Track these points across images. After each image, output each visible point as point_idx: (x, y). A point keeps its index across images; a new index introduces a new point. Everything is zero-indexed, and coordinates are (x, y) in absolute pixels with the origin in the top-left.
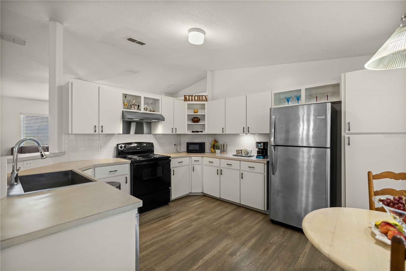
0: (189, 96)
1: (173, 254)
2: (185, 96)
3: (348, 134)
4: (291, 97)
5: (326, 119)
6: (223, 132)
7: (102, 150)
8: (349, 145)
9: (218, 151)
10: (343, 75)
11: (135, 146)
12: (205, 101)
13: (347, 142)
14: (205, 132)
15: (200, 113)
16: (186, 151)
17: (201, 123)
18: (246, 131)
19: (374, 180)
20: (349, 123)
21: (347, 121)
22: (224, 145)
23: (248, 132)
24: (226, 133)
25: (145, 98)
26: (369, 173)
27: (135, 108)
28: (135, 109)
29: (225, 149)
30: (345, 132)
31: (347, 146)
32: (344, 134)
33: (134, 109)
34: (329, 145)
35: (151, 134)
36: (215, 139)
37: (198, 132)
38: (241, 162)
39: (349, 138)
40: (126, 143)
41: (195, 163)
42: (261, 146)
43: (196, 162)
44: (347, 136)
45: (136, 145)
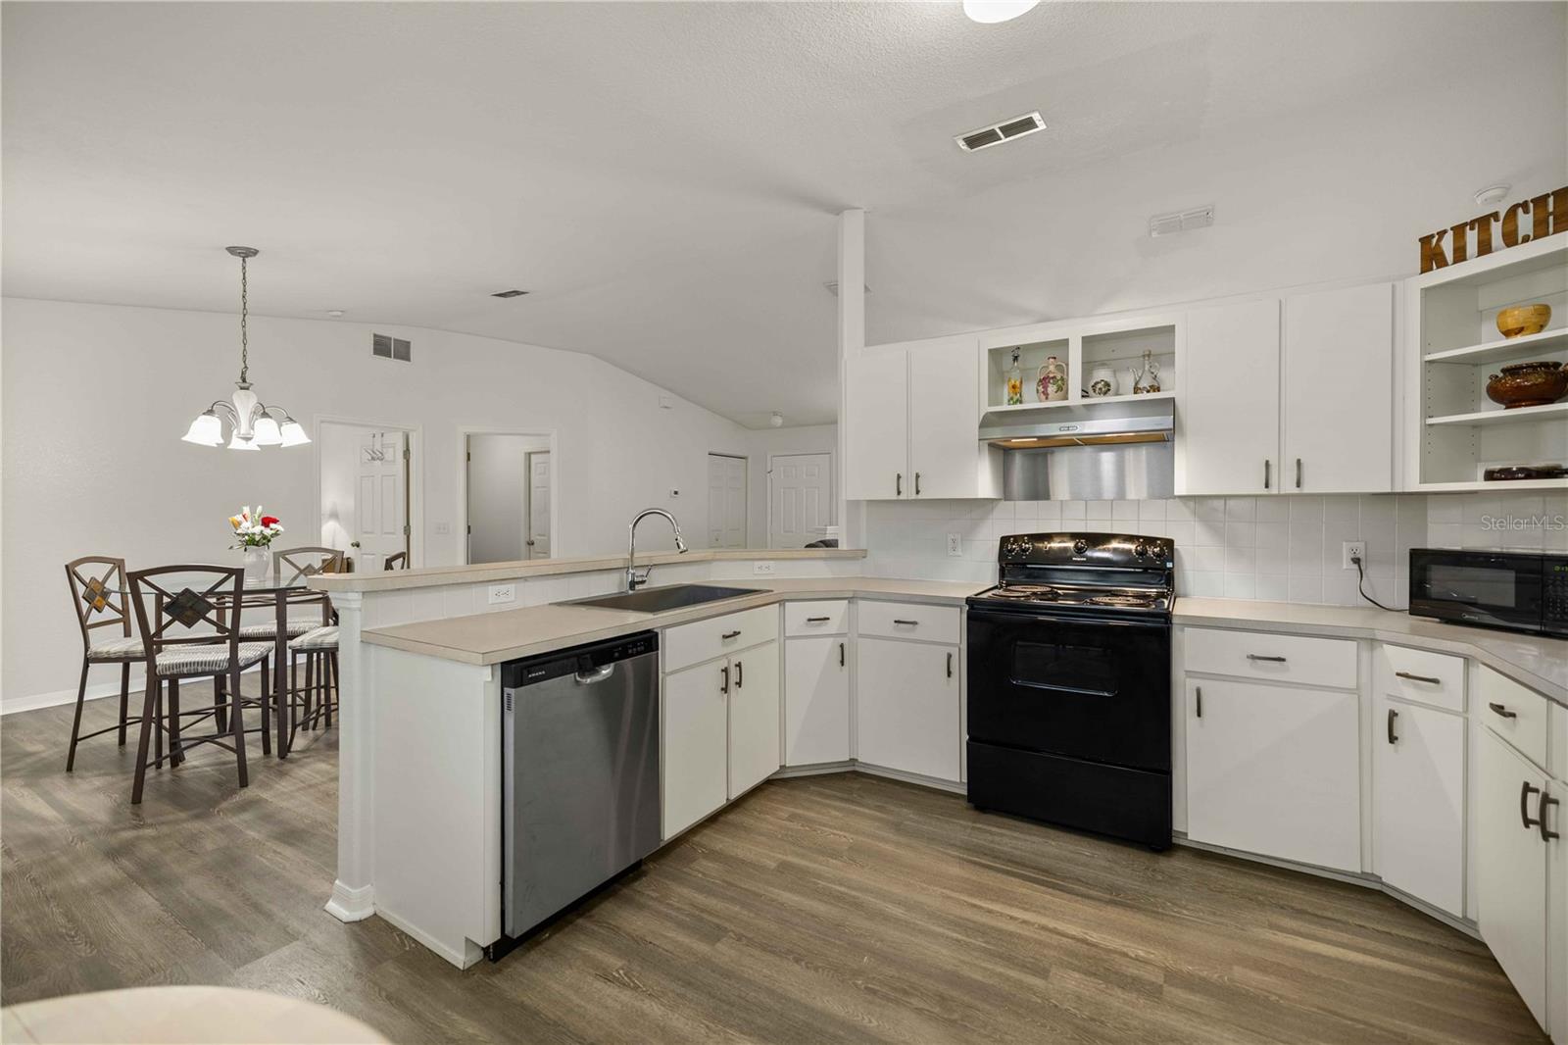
1: (806, 963)
7: (956, 553)
11: (1066, 549)
27: (1048, 394)
28: (1049, 397)
33: (1047, 398)
40: (1032, 535)
41: (1408, 690)
43: (1417, 687)
45: (1071, 545)
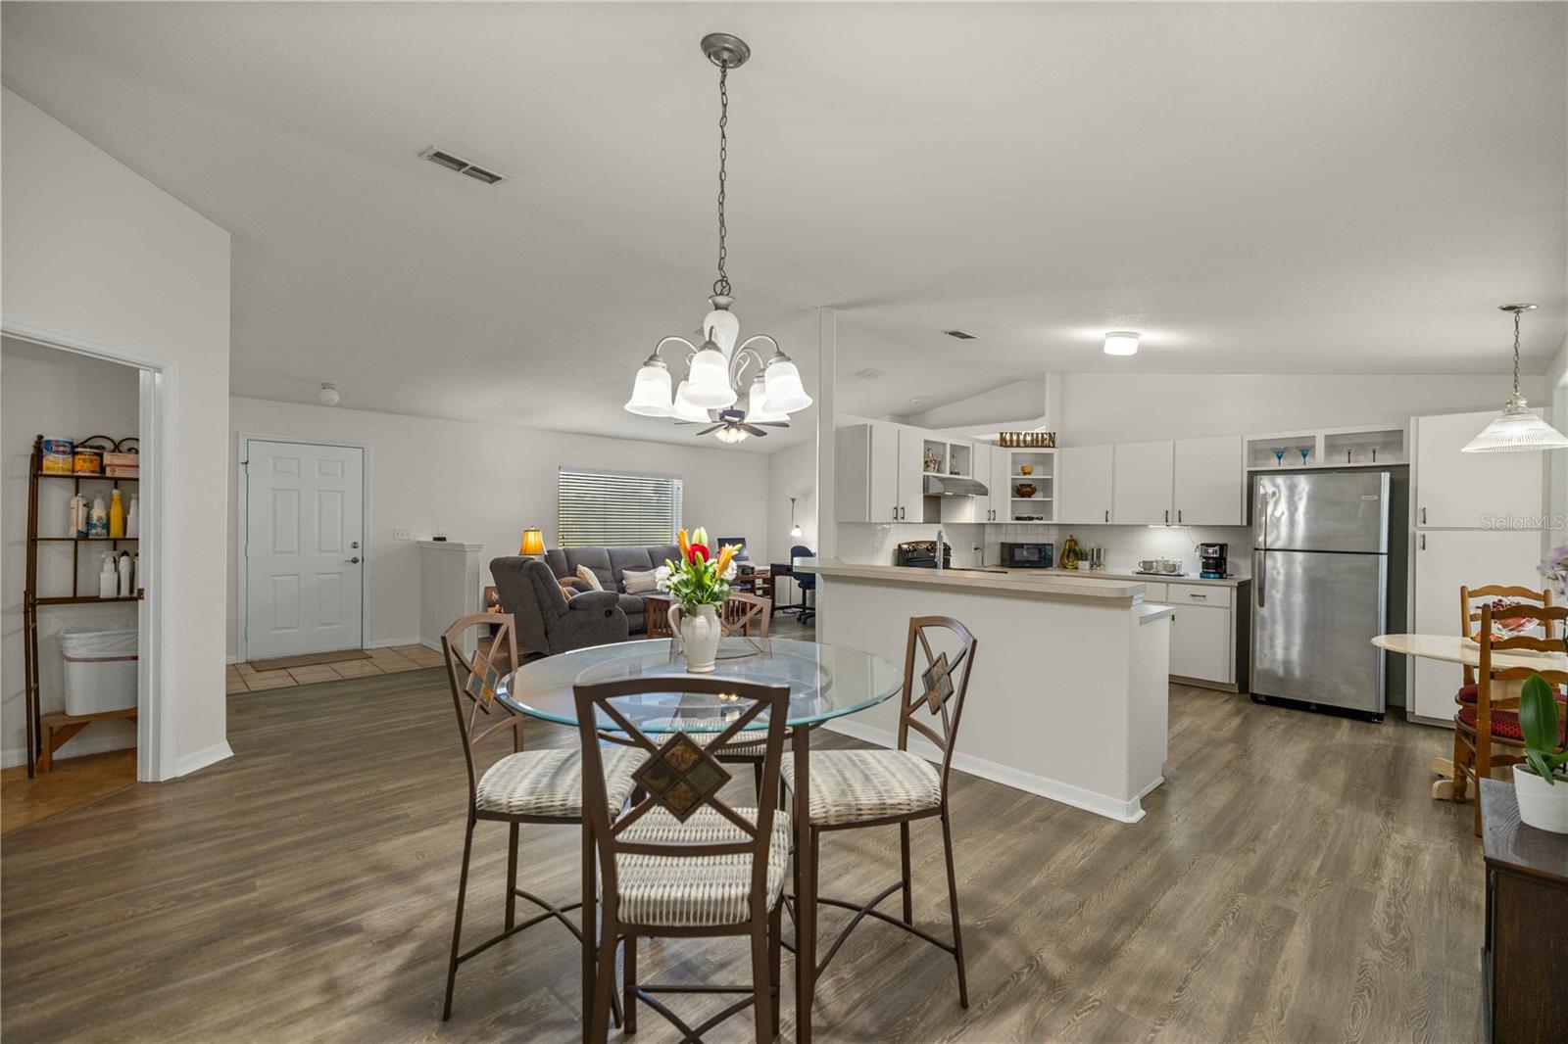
0: (1011, 434)
2: (1002, 434)
3: (1421, 529)
4: (1286, 449)
5: (1378, 502)
6: (1107, 520)
8: (1424, 548)
9: (1084, 565)
10: (1413, 419)
12: (1049, 447)
13: (1419, 543)
14: (1051, 520)
15: (1038, 474)
16: (999, 563)
17: (1037, 497)
18: (1172, 518)
19: (1472, 623)
20: (1424, 510)
21: (1420, 506)
22: (1099, 551)
23: (1180, 521)
24: (1116, 523)
25: (951, 445)
26: (1463, 588)
29: (1102, 559)
30: (1416, 525)
31: (1419, 552)
32: (1414, 528)
34: (1384, 548)
35: (939, 523)
36: (1071, 536)
37: (1031, 519)
38: (1171, 585)
39: (1424, 536)
42: (1215, 552)
44: (1419, 533)
